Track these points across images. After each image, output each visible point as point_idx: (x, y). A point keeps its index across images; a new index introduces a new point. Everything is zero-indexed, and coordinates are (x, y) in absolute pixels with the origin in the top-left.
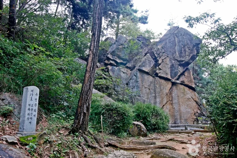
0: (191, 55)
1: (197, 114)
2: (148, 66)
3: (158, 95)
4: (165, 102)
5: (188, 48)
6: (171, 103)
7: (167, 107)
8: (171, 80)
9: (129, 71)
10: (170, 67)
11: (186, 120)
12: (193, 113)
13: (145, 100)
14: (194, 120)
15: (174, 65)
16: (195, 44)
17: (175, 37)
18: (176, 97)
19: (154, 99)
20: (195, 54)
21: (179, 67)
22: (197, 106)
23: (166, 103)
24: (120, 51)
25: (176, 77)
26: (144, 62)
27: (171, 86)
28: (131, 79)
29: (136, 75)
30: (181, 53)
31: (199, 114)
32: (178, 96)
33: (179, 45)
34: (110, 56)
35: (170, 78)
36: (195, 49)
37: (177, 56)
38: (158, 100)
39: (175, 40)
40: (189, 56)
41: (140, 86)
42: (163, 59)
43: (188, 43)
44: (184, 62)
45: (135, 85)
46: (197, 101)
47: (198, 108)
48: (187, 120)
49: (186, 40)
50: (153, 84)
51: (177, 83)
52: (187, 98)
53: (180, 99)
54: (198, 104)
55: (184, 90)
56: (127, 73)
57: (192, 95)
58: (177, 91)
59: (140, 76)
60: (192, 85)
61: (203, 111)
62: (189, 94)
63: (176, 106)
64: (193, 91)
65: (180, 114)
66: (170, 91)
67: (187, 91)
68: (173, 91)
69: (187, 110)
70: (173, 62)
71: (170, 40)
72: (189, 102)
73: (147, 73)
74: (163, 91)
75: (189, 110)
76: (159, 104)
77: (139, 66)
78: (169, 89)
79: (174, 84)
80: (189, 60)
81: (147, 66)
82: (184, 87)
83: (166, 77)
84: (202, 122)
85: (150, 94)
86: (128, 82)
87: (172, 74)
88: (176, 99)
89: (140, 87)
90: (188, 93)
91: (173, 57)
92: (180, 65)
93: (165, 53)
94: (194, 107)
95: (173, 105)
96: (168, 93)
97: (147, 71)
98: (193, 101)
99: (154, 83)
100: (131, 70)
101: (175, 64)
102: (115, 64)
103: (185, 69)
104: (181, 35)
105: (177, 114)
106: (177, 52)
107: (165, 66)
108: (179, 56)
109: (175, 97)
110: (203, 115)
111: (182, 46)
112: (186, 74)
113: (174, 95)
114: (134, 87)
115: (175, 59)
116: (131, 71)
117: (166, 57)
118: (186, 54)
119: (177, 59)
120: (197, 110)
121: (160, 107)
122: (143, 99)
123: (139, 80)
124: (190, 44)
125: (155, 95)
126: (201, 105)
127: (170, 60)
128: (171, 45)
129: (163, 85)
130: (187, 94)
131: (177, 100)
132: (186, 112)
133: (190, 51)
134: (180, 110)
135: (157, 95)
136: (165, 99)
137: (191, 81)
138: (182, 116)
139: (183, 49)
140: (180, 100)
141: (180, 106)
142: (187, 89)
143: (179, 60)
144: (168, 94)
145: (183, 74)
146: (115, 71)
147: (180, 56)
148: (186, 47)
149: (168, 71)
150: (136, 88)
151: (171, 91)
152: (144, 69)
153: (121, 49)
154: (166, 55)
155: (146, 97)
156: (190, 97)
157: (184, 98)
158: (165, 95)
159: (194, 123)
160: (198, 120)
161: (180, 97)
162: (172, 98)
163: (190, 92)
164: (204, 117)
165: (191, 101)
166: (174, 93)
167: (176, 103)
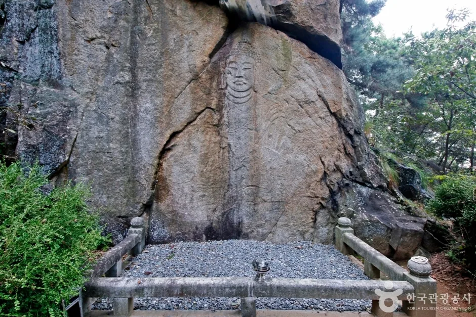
1: (335, 177)
3: (151, 80)
4: (185, 116)
6: (216, 122)
7: (194, 142)
11: (280, 205)
12: (315, 172)
13: (75, 105)
14: (317, 207)
18: (244, 94)
19: (125, 100)
22: (341, 139)
23: (189, 123)
27: (221, 32)
31: (343, 176)
32: (252, 87)
38: (146, 104)
41: (61, 32)
46: (344, 114)
47: (345, 149)
48: (287, 203)
50: (128, 22)
52: (297, 100)
53: (261, 100)
54: (344, 128)
55: (285, 55)
57: (324, 87)
58: (250, 60)
60: (327, 29)
61: (363, 162)
62: (310, 81)
63: (237, 139)
64: (331, 63)
65: (252, 176)
66: (215, 58)
67: (299, 64)
68: (231, 58)
69: (290, 157)
72: (304, 121)
74: (177, 58)
75: (301, 158)
76: (153, 126)
78: (209, 47)
79: (235, 21)
82: (289, 39)
85: (107, 71)
88: (243, 100)
89: (60, 36)
90: (304, 72)
94: (323, 142)
95: (225, 130)
96: (203, 69)
98: (324, 112)
99: (131, 17)
105: (239, 177)
109: (237, 94)
110: (361, 180)
113: (230, 79)
114: (29, 38)
120: (338, 158)
121: (158, 139)
122: (65, 100)
125: (134, 76)
126: (358, 133)
129: (178, 28)
130: (299, 78)
131: (244, 108)
132: (285, 169)
134: (255, 159)
135: (141, 76)
136: (182, 100)
137: (324, 11)
138: (263, 186)
140: (261, 109)
141: (258, 138)
142: (299, 51)
144: (204, 76)
150: (41, 41)
151: (220, 59)
155: (84, 90)
156: (315, 92)
157: (281, 96)
158: (188, 79)
159: (315, 221)
160: (335, 206)
161: (262, 93)
162: (222, 96)
163: (317, 71)
164: (364, 190)
165: (316, 112)
166: (236, 69)
167: (240, 121)
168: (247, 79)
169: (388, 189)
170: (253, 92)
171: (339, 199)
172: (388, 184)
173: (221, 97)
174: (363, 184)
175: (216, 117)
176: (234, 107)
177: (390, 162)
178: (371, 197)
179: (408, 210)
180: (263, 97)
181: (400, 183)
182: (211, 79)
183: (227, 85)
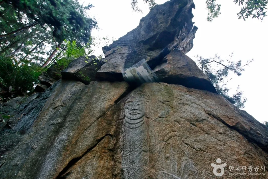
4: (86, 143)
6: (111, 146)
7: (88, 169)
10: (127, 56)
15: (137, 52)
18: (138, 121)
19: (51, 135)
21: (151, 52)
23: (89, 150)
27: (124, 90)
34: (41, 77)
37: (142, 36)
38: (62, 136)
40: (167, 22)
41: (44, 107)
42: (115, 50)
46: (246, 127)
50: (76, 96)
52: (188, 120)
53: (153, 124)
54: (258, 143)
57: (210, 107)
59: (59, 87)
62: (194, 105)
66: (118, 102)
67: (181, 96)
70: (136, 48)
72: (202, 138)
74: (95, 106)
76: (59, 154)
78: (116, 98)
81: (77, 66)
82: (169, 85)
87: (130, 64)
88: (137, 125)
89: (43, 109)
90: (187, 100)
91: (135, 42)
95: (119, 154)
96: (108, 109)
97: (72, 72)
99: (79, 94)
106: (142, 32)
108: (147, 33)
109: (132, 122)
112: (170, 57)
113: (127, 112)
114: (29, 112)
115: (140, 43)
117: (122, 46)
118: (159, 23)
121: (58, 166)
123: (52, 95)
125: (65, 119)
127: (129, 48)
129: (100, 93)
130: (184, 104)
131: (137, 131)
133: (165, 15)
135: (69, 119)
136: (89, 131)
139: (151, 22)
142: (178, 89)
143: (147, 38)
144: (109, 113)
149: (121, 62)
150: (33, 113)
152: (69, 70)
154: (124, 44)
156: (203, 112)
157: (171, 118)
158: (97, 116)
161: (153, 118)
163: (198, 98)
165: (213, 128)
166: (132, 105)
167: (134, 144)
168: (140, 110)
170: (145, 118)
173: (119, 125)
175: (113, 141)
176: (129, 132)
180: (155, 121)
182: (114, 114)
183: (125, 116)
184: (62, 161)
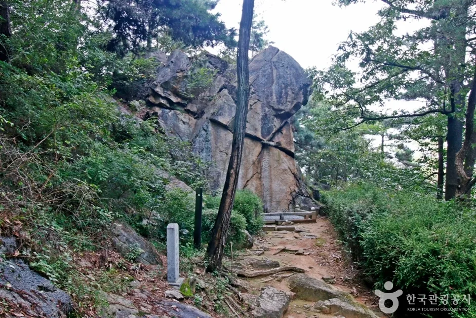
0: (295, 102)
1: (294, 193)
2: (227, 114)
4: (250, 175)
5: (292, 90)
6: (260, 177)
7: (253, 184)
8: (262, 140)
9: (193, 118)
10: (262, 119)
11: (278, 203)
12: (288, 192)
13: (220, 173)
14: (289, 203)
15: (268, 116)
16: (302, 85)
17: (273, 67)
18: (268, 168)
20: (302, 101)
21: (275, 119)
22: (295, 181)
23: (252, 177)
24: (179, 82)
25: (268, 135)
26: (221, 108)
27: (260, 149)
28: (197, 136)
29: (205, 128)
30: (281, 97)
31: (296, 193)
32: (270, 166)
33: (278, 83)
34: (159, 90)
35: (261, 138)
36: (301, 92)
37: (273, 101)
39: (272, 73)
40: (292, 104)
41: (212, 149)
42: (252, 104)
43: (293, 82)
44: (283, 112)
45: (204, 146)
46: (296, 173)
47: (296, 184)
48: (280, 202)
49: (290, 77)
51: (270, 145)
52: (282, 169)
53: (272, 170)
54: (296, 178)
55: (279, 156)
56: (190, 123)
57: (290, 165)
58: (269, 158)
59: (213, 131)
60: (291, 148)
61: (302, 188)
62: (286, 163)
63: (266, 182)
64: (291, 157)
65: (270, 194)
66: (259, 157)
67: (283, 158)
68: (264, 157)
70: (267, 109)
71: (264, 71)
72: (284, 176)
73: (225, 127)
74: (249, 158)
75: (284, 187)
76: (242, 179)
77: (213, 114)
78: (257, 154)
79: (265, 146)
80: (291, 110)
81: (225, 115)
82: (280, 151)
83: (255, 134)
84: (299, 205)
86: (193, 140)
87: (264, 131)
88: (267, 170)
90: (284, 161)
91: (267, 102)
92: (276, 116)
93: (255, 95)
94: (290, 182)
95: (262, 179)
96: (256, 161)
97: (224, 123)
98: (290, 173)
100: (195, 118)
101: (269, 114)
102: (168, 105)
103: (283, 123)
104: (282, 67)
105: (266, 194)
106: (274, 95)
107: (253, 117)
108: (277, 101)
109: (265, 168)
110: (301, 194)
111: (283, 86)
112: (284, 131)
113: (264, 164)
114: (202, 150)
115: (270, 106)
116: (195, 120)
117: (257, 100)
118: (288, 100)
119: (272, 105)
120: (295, 187)
121: (243, 183)
122: (217, 171)
123: (211, 138)
124: (295, 83)
126: (300, 179)
127: (262, 107)
128: (266, 80)
129: (249, 148)
130: (283, 163)
131: (267, 172)
132: (280, 191)
133: (293, 95)
134: (271, 188)
136: (250, 170)
137: (290, 143)
138: (274, 196)
139: (283, 91)
140: (273, 172)
141: (271, 182)
142: (283, 155)
143: (276, 107)
144: (256, 163)
145: (279, 130)
146: (169, 118)
147: (279, 102)
148: (289, 87)
149: (259, 125)
150: (206, 152)
151: (261, 158)
152: (221, 120)
153: (180, 78)
154: (257, 97)
155: (221, 168)
156: (287, 167)
157: (278, 168)
158: (252, 164)
159: (289, 207)
160: (294, 202)
161: (273, 168)
162: (261, 169)
163: (288, 160)
164: (302, 197)
165: (288, 173)
166: (265, 160)
167: (266, 177)
168: (268, 164)
169: (310, 197)
170: (270, 168)
171: (295, 200)
172: (310, 195)
174: (302, 196)
175: (260, 175)
176: (265, 172)
177: (311, 188)
178: (305, 200)
179: (316, 204)
181: (314, 195)
183: (263, 166)
184: (244, 181)
